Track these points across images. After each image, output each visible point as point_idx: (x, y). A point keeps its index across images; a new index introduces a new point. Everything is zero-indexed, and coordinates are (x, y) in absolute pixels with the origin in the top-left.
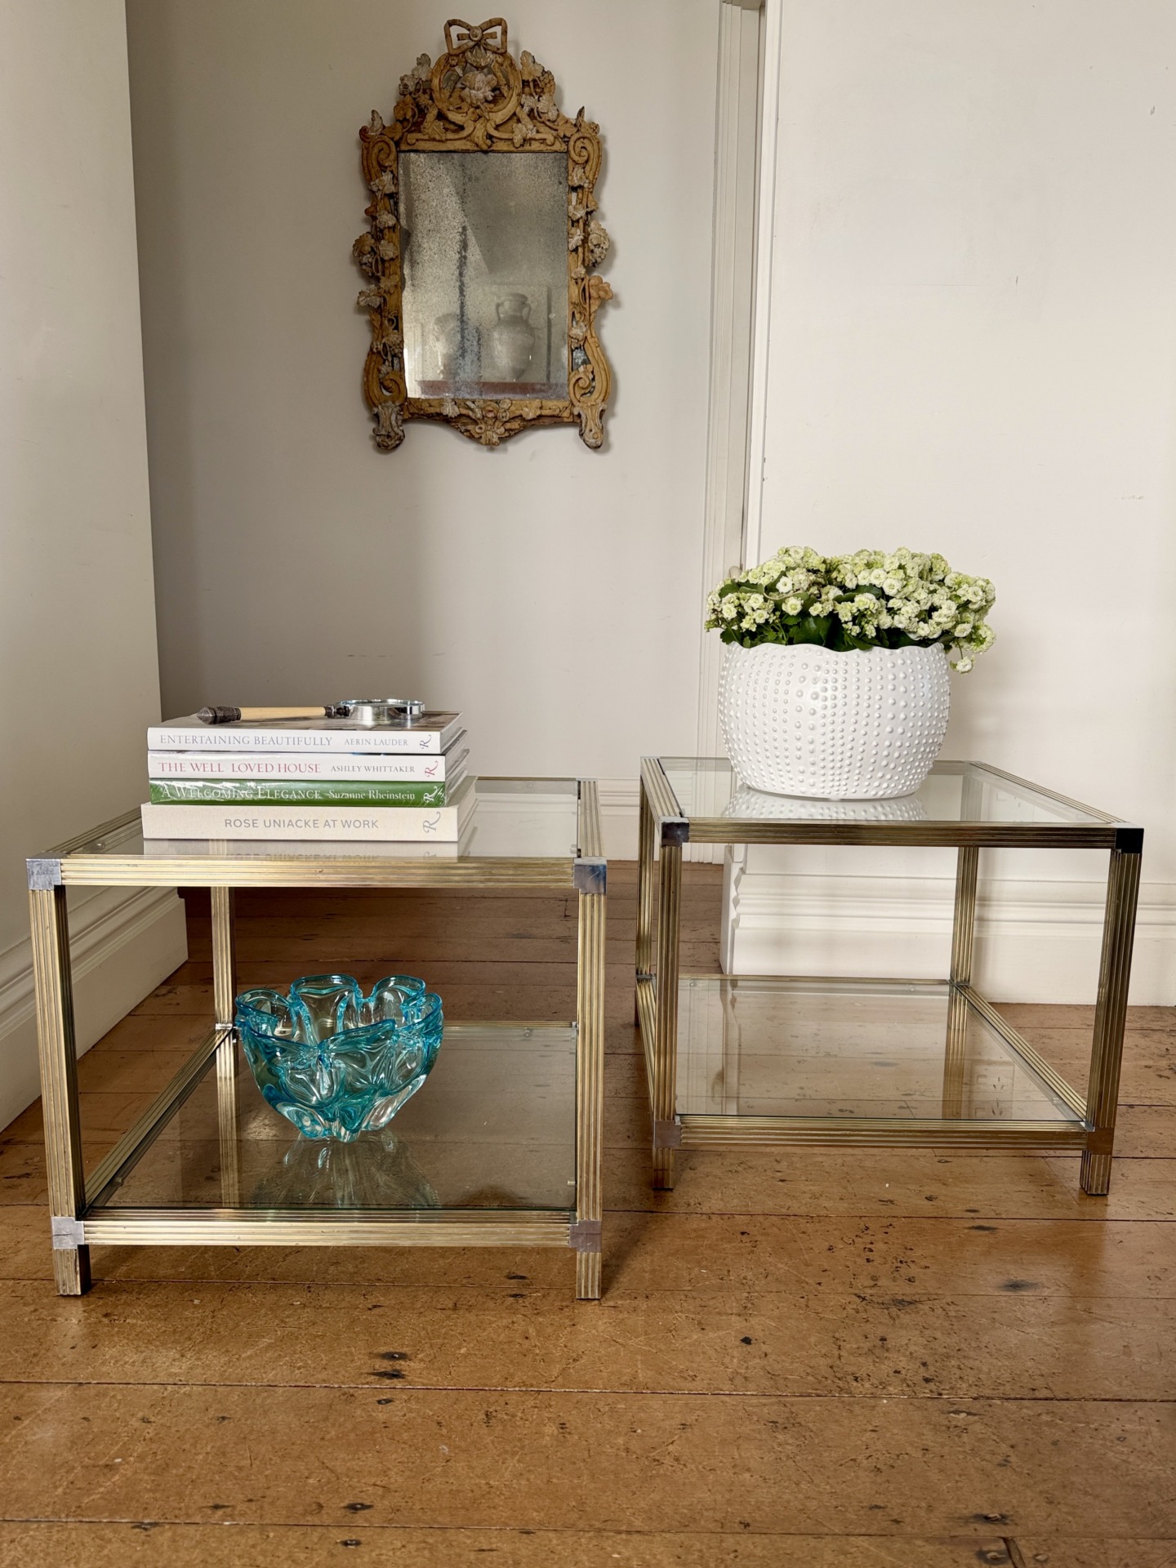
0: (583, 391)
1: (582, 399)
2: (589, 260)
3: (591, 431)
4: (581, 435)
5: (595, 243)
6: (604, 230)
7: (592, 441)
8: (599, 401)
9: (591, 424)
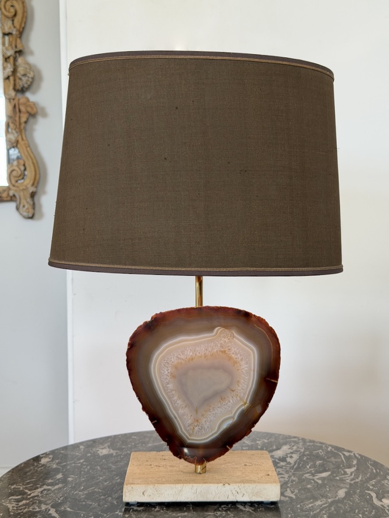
0: (17, 179)
1: (16, 184)
2: (20, 85)
3: (24, 206)
4: (18, 209)
5: (22, 73)
6: (28, 64)
7: (25, 214)
8: (29, 186)
9: (23, 202)
